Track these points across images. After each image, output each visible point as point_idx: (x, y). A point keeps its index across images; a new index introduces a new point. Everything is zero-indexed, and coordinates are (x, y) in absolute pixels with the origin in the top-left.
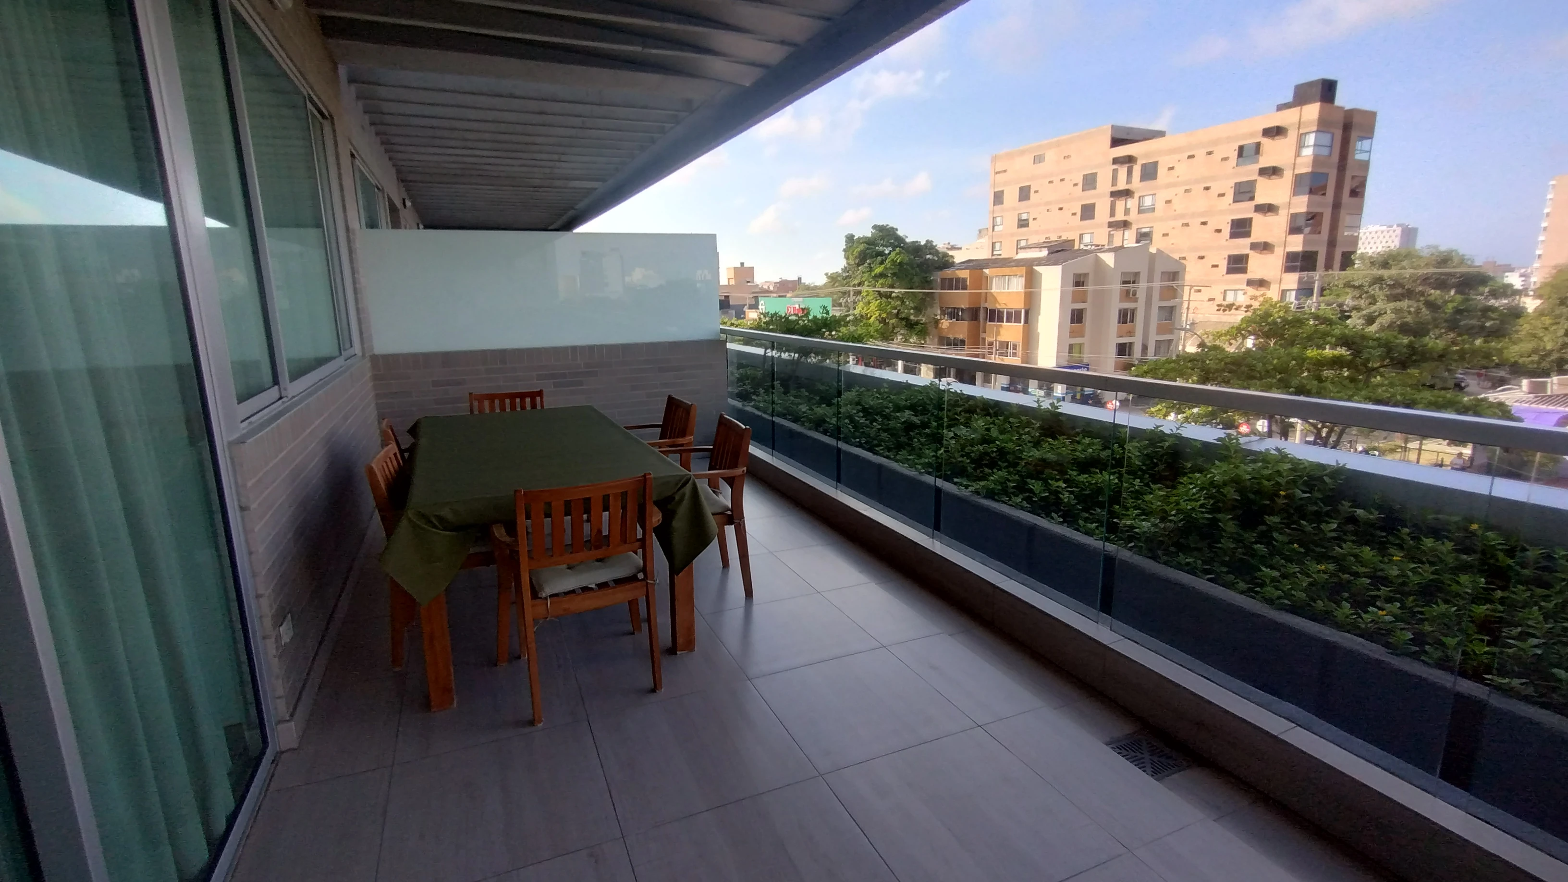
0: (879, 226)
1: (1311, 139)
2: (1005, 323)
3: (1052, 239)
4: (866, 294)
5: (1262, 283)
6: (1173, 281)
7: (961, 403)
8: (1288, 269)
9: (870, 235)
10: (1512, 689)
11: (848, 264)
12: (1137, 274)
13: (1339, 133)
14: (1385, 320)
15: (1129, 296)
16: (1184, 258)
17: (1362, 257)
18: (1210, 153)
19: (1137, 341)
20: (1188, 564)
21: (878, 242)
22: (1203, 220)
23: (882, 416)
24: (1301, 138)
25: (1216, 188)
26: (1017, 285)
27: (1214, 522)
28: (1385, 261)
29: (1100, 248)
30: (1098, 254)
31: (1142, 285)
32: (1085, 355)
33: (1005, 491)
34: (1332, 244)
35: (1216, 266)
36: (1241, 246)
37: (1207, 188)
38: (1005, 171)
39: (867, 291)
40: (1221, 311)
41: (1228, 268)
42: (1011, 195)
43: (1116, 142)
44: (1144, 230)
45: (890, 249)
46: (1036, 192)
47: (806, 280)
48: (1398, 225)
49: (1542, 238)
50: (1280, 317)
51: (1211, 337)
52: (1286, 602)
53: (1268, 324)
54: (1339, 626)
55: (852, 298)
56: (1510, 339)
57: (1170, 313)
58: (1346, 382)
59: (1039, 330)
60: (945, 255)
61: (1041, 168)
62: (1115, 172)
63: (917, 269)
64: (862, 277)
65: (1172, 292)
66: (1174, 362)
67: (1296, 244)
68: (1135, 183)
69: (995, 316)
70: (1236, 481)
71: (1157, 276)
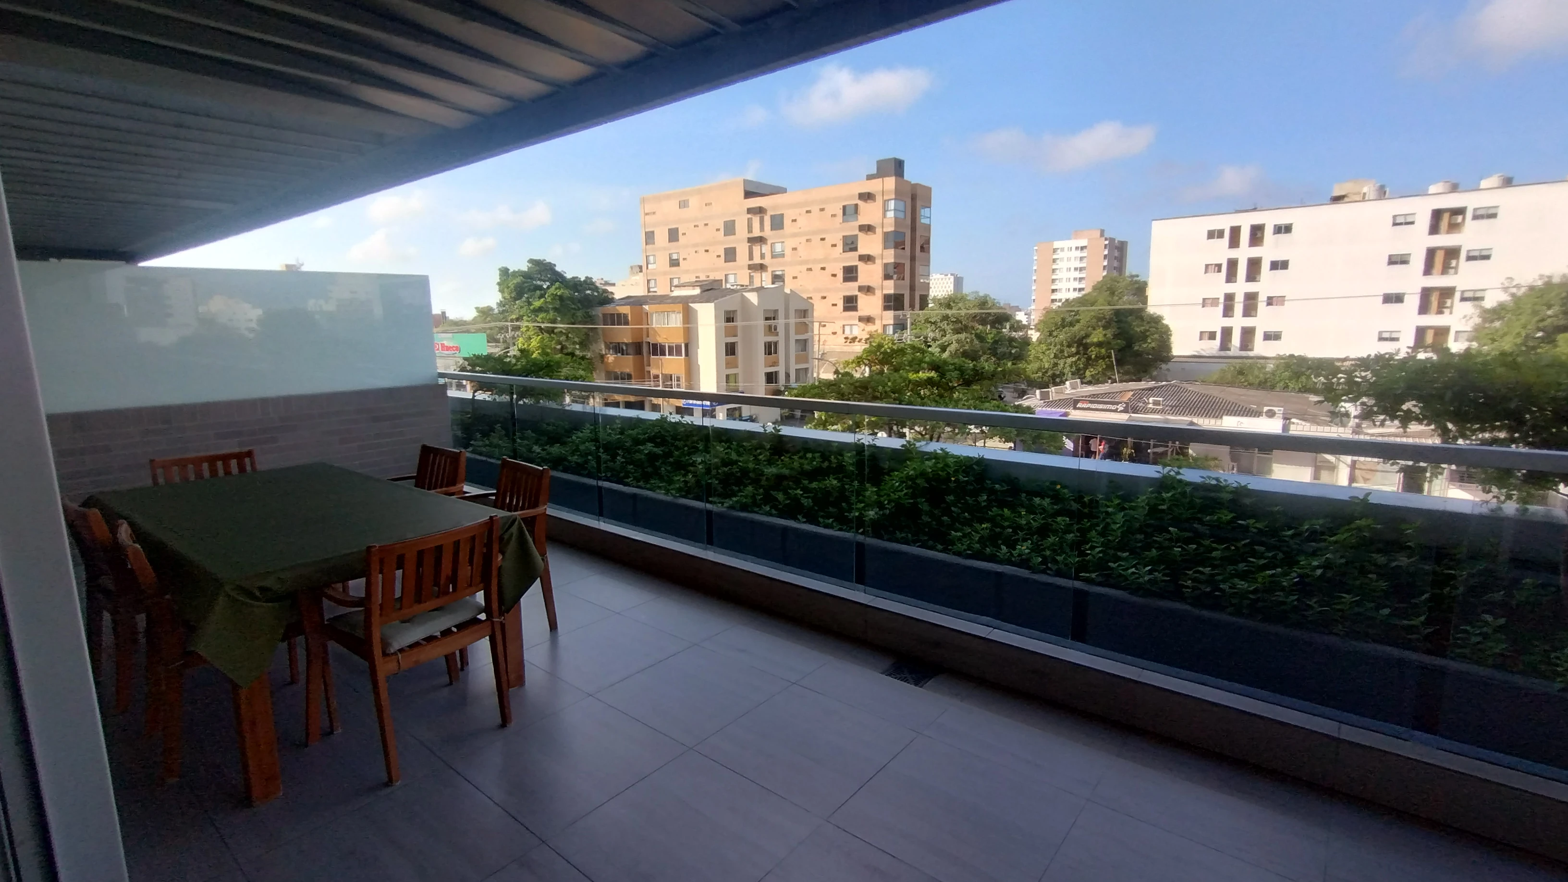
0: (535, 261)
1: (892, 205)
2: (667, 357)
3: (701, 279)
4: (525, 329)
5: (868, 320)
6: (804, 317)
7: (695, 433)
8: (886, 308)
9: (525, 269)
10: (1093, 579)
11: (504, 298)
12: (776, 311)
13: (909, 201)
14: (953, 347)
15: (771, 330)
16: (811, 298)
17: (935, 300)
18: (822, 210)
19: (781, 369)
20: (902, 538)
21: (536, 276)
22: (822, 266)
23: (623, 449)
24: (885, 202)
25: (830, 240)
26: (676, 321)
27: (915, 504)
28: (948, 303)
29: (744, 288)
30: (744, 293)
31: (781, 322)
32: (740, 384)
33: (755, 503)
34: (912, 288)
35: (836, 305)
36: (851, 289)
37: (823, 239)
38: (654, 213)
39: (527, 327)
40: (848, 343)
41: (844, 307)
42: (662, 237)
43: (748, 194)
44: (777, 273)
45: (548, 283)
46: (684, 234)
47: (452, 315)
48: (952, 275)
49: (1034, 288)
50: (889, 348)
51: (842, 366)
52: (969, 552)
53: (881, 353)
54: (1000, 562)
55: (510, 334)
56: (1026, 361)
57: (804, 345)
58: (937, 398)
59: (699, 363)
60: (606, 291)
61: (686, 213)
62: (750, 221)
63: (579, 305)
64: (519, 311)
65: (805, 327)
66: (818, 387)
67: (890, 287)
68: (768, 232)
69: (657, 350)
70: (923, 474)
71: (792, 313)
